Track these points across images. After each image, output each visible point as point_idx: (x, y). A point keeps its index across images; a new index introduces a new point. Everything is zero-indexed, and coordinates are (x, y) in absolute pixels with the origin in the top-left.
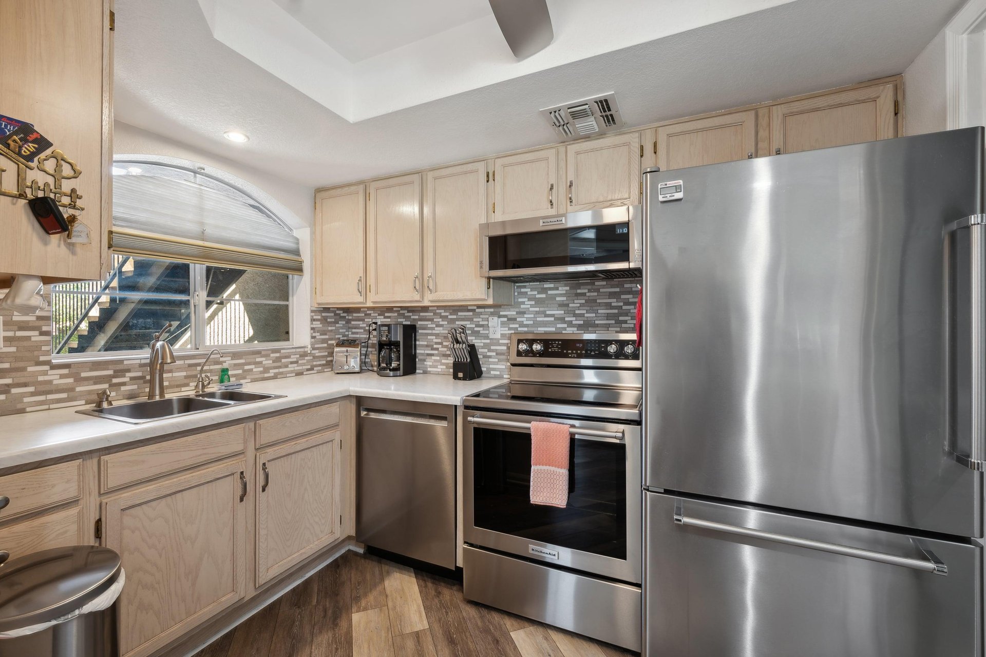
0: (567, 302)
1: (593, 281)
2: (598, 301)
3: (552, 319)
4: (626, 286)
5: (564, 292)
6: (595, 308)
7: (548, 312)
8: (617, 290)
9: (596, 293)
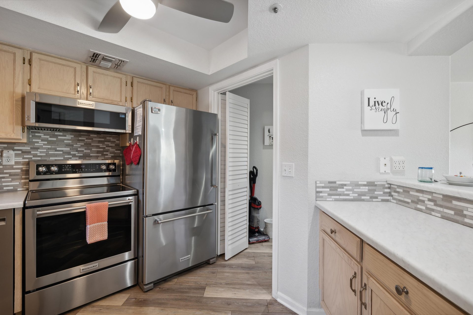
0: (72, 144)
1: (89, 134)
2: (92, 144)
3: (61, 153)
4: (107, 138)
5: (70, 138)
6: (90, 148)
7: (58, 149)
8: (103, 140)
9: (91, 140)
